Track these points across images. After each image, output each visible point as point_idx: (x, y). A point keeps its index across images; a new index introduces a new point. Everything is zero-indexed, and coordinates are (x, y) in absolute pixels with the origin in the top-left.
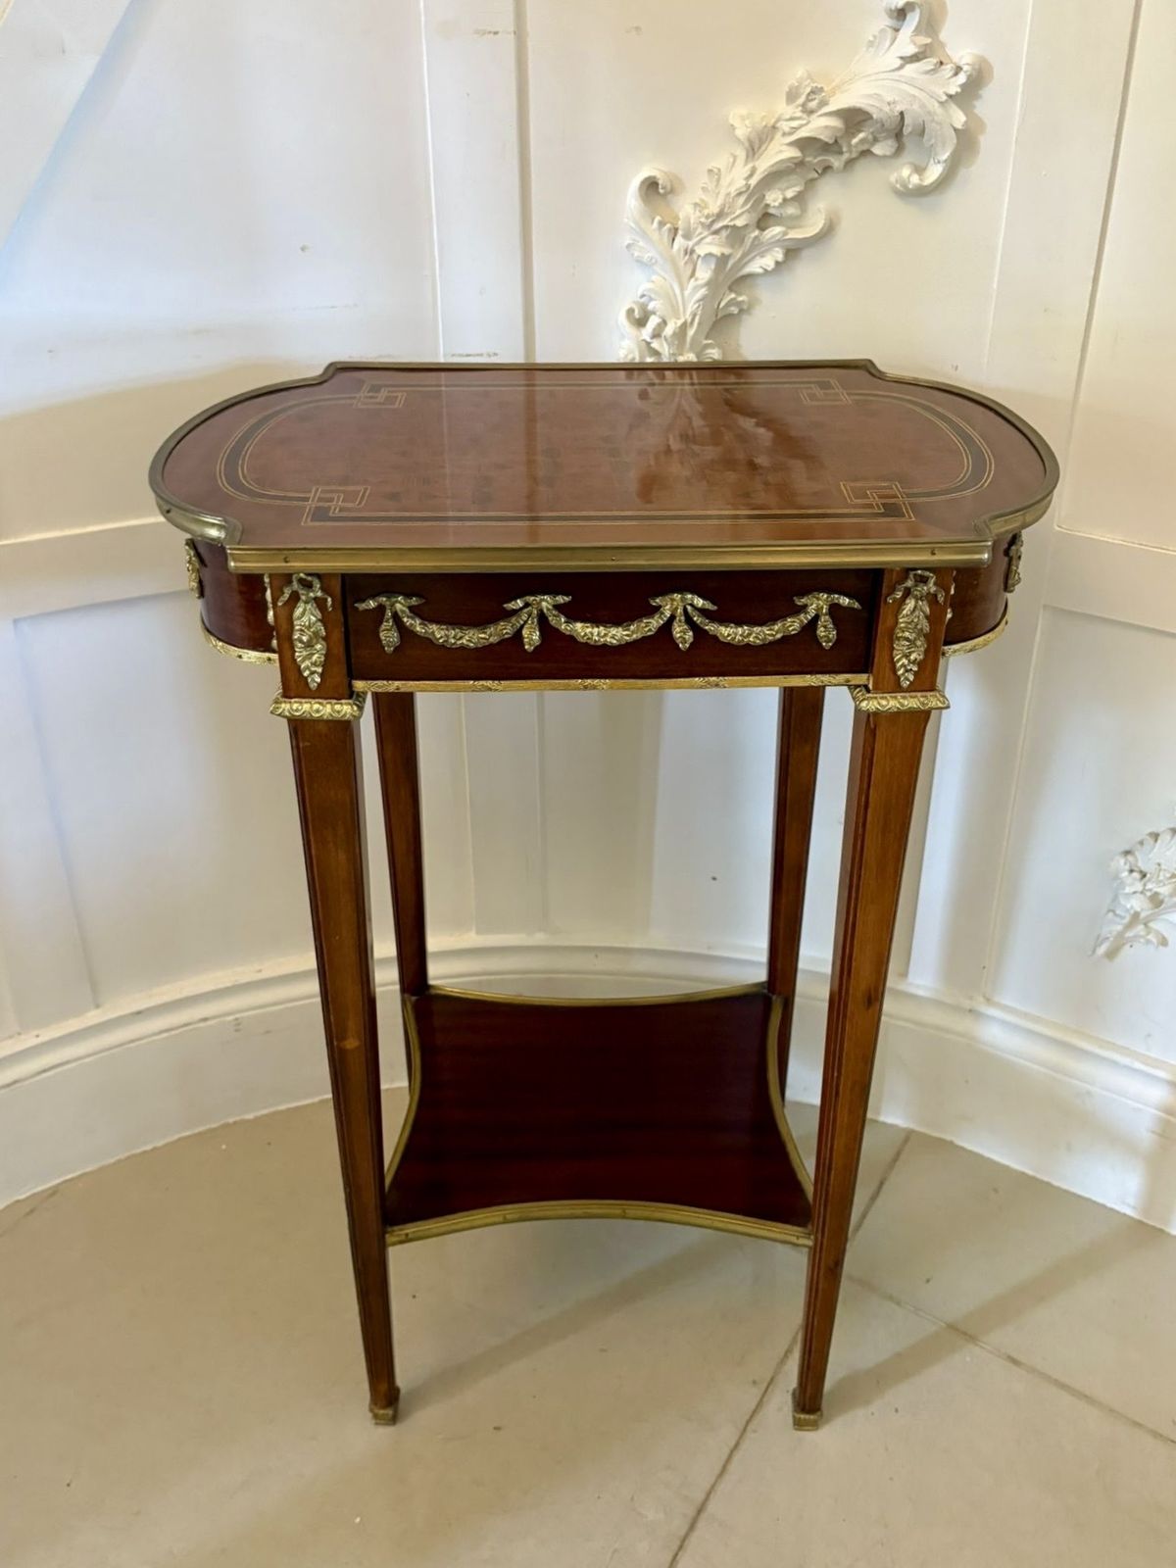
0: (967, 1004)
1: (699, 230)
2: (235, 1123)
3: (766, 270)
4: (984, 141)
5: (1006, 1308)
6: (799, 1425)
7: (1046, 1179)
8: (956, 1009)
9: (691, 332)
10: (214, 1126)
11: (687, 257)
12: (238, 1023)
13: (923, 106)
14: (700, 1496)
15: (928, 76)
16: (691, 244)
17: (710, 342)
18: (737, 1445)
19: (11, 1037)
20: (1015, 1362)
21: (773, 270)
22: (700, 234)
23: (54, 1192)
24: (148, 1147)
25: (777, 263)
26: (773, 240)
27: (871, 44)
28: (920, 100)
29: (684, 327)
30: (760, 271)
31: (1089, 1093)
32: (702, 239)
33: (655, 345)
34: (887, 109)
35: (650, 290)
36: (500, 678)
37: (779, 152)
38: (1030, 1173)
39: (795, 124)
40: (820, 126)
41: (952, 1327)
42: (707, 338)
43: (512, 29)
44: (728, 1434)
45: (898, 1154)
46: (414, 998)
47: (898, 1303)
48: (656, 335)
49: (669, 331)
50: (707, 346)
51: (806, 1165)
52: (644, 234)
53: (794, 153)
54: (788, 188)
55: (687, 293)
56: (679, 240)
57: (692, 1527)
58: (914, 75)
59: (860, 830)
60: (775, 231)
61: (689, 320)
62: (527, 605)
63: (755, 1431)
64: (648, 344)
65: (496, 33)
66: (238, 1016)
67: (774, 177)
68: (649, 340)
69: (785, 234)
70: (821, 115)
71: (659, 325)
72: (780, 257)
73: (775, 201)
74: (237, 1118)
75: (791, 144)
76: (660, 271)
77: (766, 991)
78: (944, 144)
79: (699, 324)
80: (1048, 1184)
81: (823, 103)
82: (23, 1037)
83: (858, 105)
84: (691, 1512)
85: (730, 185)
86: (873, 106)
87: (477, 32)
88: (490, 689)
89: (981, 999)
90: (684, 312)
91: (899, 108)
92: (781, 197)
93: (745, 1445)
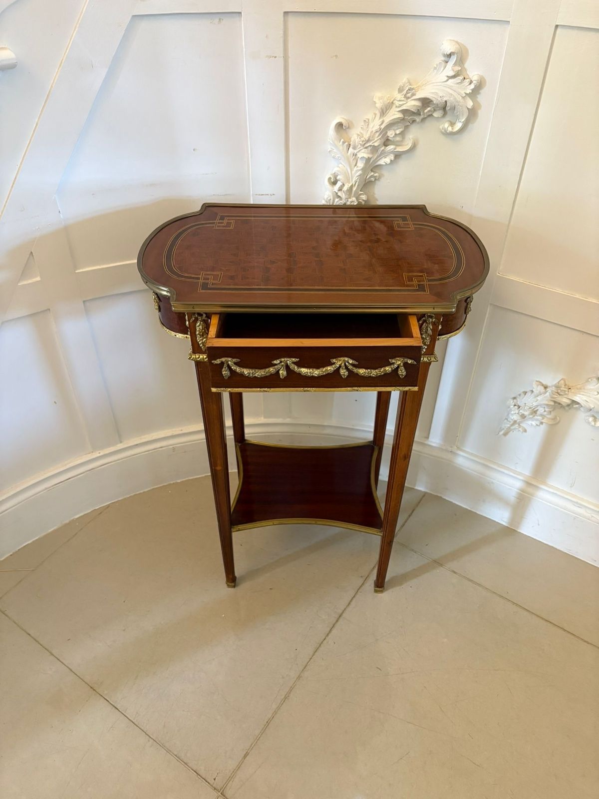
0: (450, 449)
1: (359, 146)
2: (173, 483)
3: (386, 163)
4: (481, 113)
5: (455, 555)
6: (376, 591)
7: (475, 511)
8: (447, 451)
9: (354, 189)
10: (165, 484)
11: (354, 157)
12: (174, 449)
13: (455, 99)
14: (340, 612)
15: (457, 85)
16: (356, 151)
17: (362, 192)
18: (354, 597)
19: (89, 453)
20: (455, 572)
21: (389, 164)
22: (360, 148)
23: (108, 506)
24: (142, 492)
25: (391, 160)
26: (390, 151)
27: (435, 68)
28: (454, 96)
29: (352, 187)
30: (384, 164)
31: (492, 483)
32: (361, 150)
33: (339, 194)
34: (439, 99)
35: (338, 171)
36: (270, 388)
37: (394, 114)
38: (469, 509)
39: (401, 103)
40: (412, 104)
41: (435, 561)
42: (361, 191)
43: (282, 55)
44: (352, 593)
45: (421, 500)
46: (239, 444)
47: (415, 552)
48: (340, 190)
49: (345, 188)
50: (361, 194)
51: (381, 506)
52: (336, 146)
53: (400, 115)
54: (397, 129)
55: (353, 172)
56: (351, 149)
57: (337, 621)
58: (453, 85)
59: (404, 402)
60: (391, 147)
61: (354, 184)
62: (281, 362)
63: (361, 592)
64: (337, 193)
65: (275, 57)
66: (174, 446)
67: (391, 125)
68: (337, 192)
69: (395, 149)
70: (412, 100)
71: (341, 186)
72: (392, 158)
73: (391, 135)
74: (174, 482)
75: (399, 111)
76: (342, 163)
77: (372, 444)
78: (463, 115)
79: (358, 186)
80: (475, 513)
81: (413, 95)
82: (94, 453)
83: (428, 97)
84: (337, 616)
85: (373, 127)
86: (434, 97)
87: (267, 56)
88: (266, 391)
89: (455, 447)
90: (352, 181)
91: (445, 99)
92: (394, 133)
93: (357, 596)
